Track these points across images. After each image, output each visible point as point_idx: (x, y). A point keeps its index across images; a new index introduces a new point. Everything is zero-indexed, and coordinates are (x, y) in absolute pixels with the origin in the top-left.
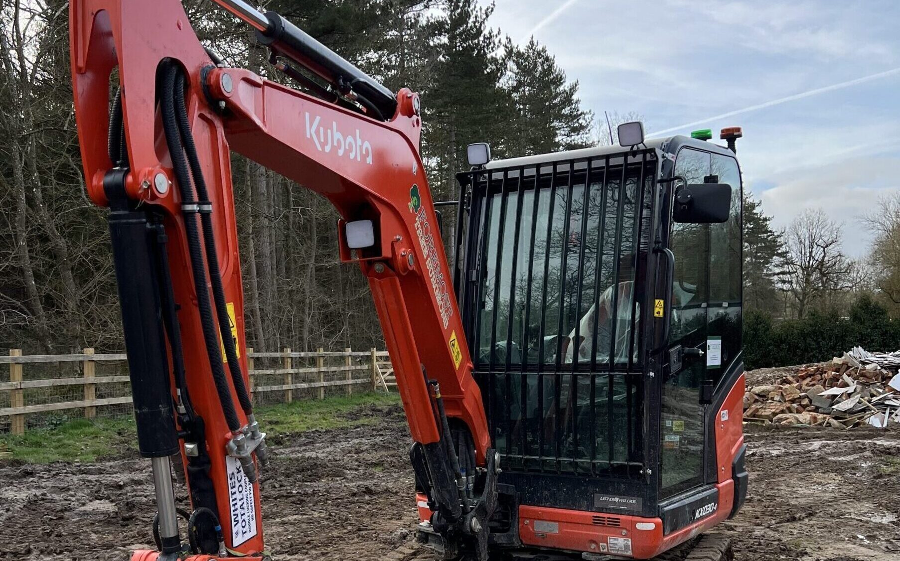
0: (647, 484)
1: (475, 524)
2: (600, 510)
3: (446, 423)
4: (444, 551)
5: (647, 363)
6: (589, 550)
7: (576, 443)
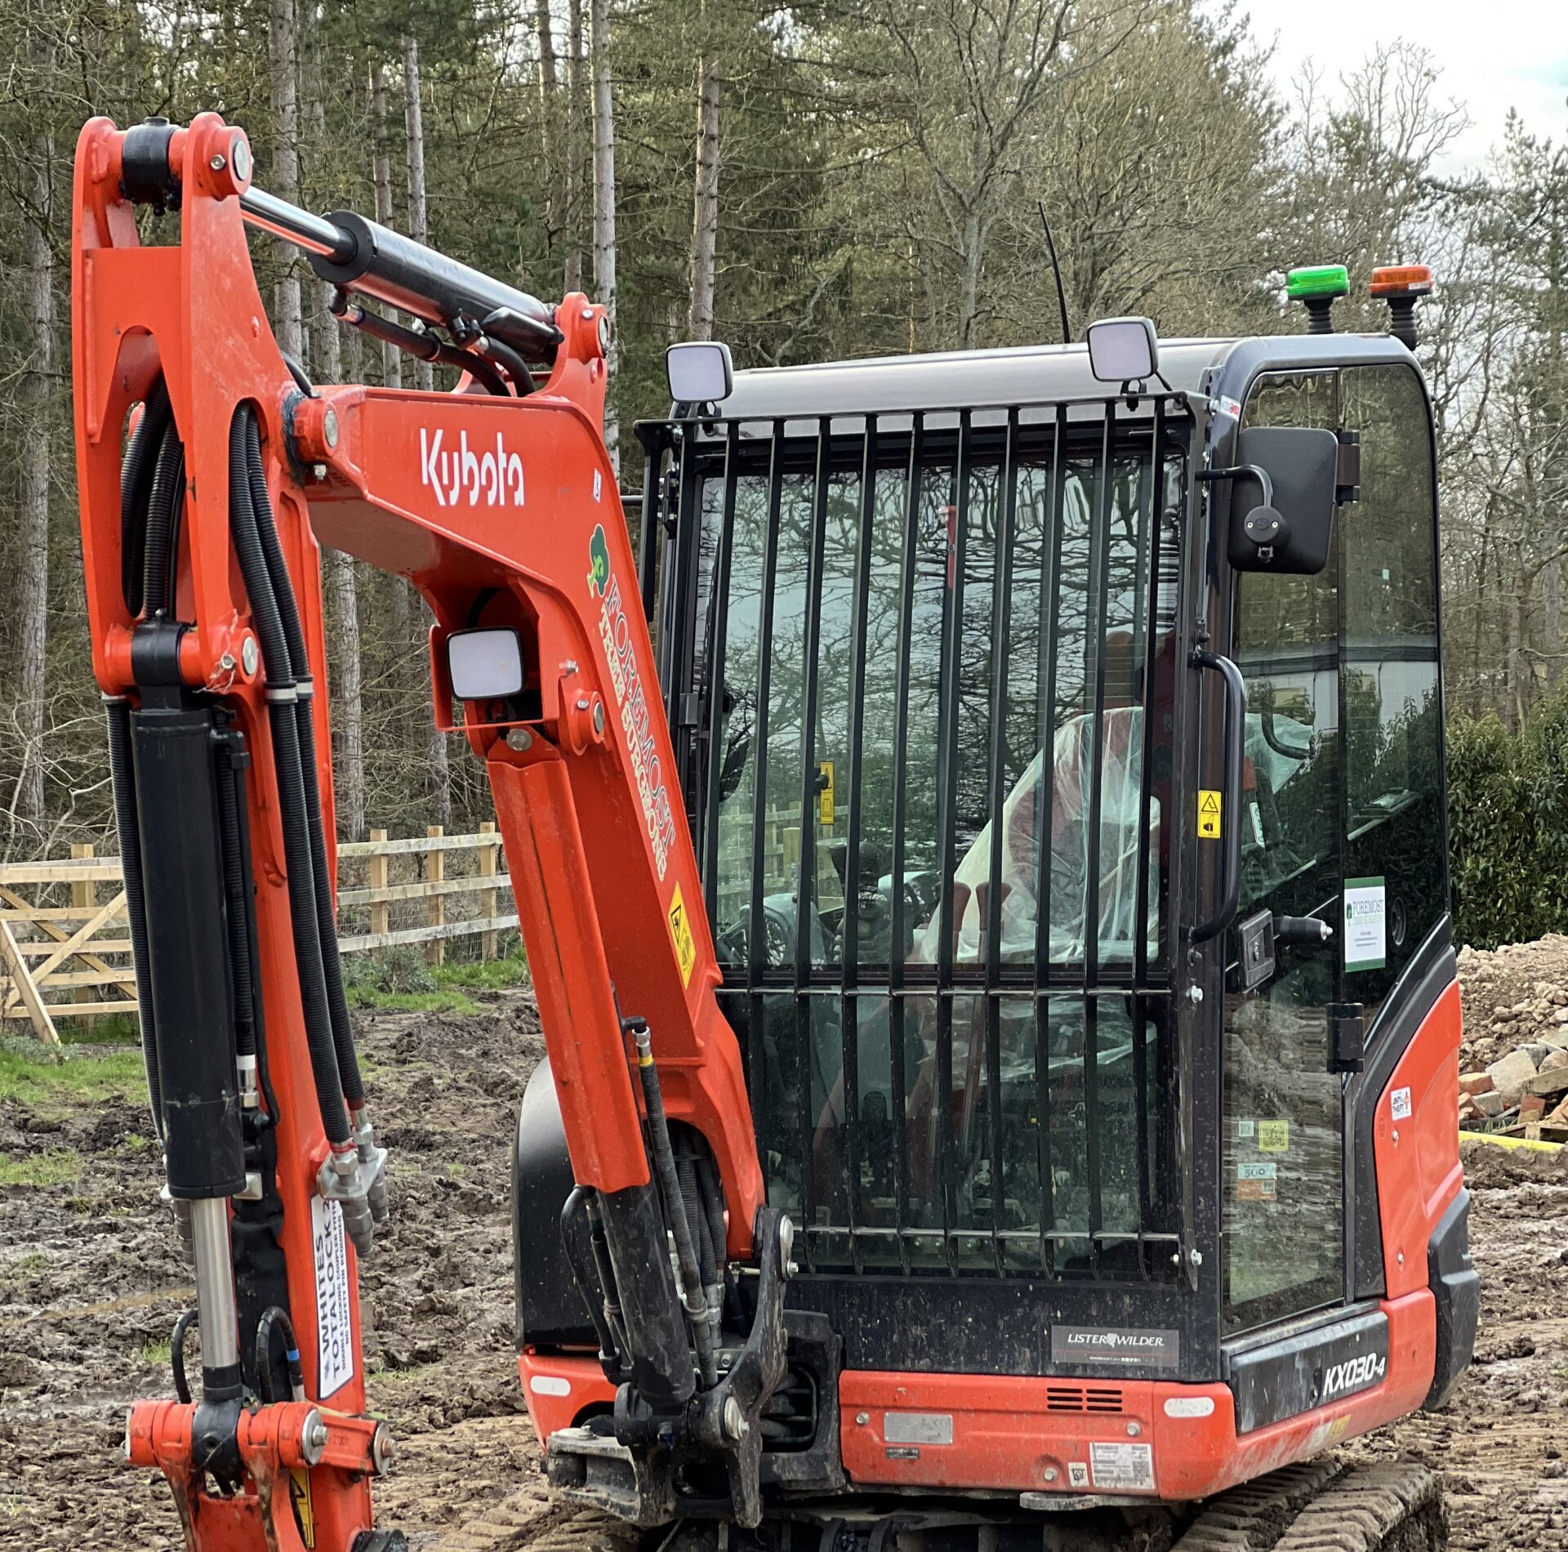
0: (1192, 1291)
1: (733, 1416)
2: (1068, 1371)
3: (665, 1133)
4: (637, 1503)
5: (1184, 963)
6: (1040, 1485)
7: (1001, 1186)
